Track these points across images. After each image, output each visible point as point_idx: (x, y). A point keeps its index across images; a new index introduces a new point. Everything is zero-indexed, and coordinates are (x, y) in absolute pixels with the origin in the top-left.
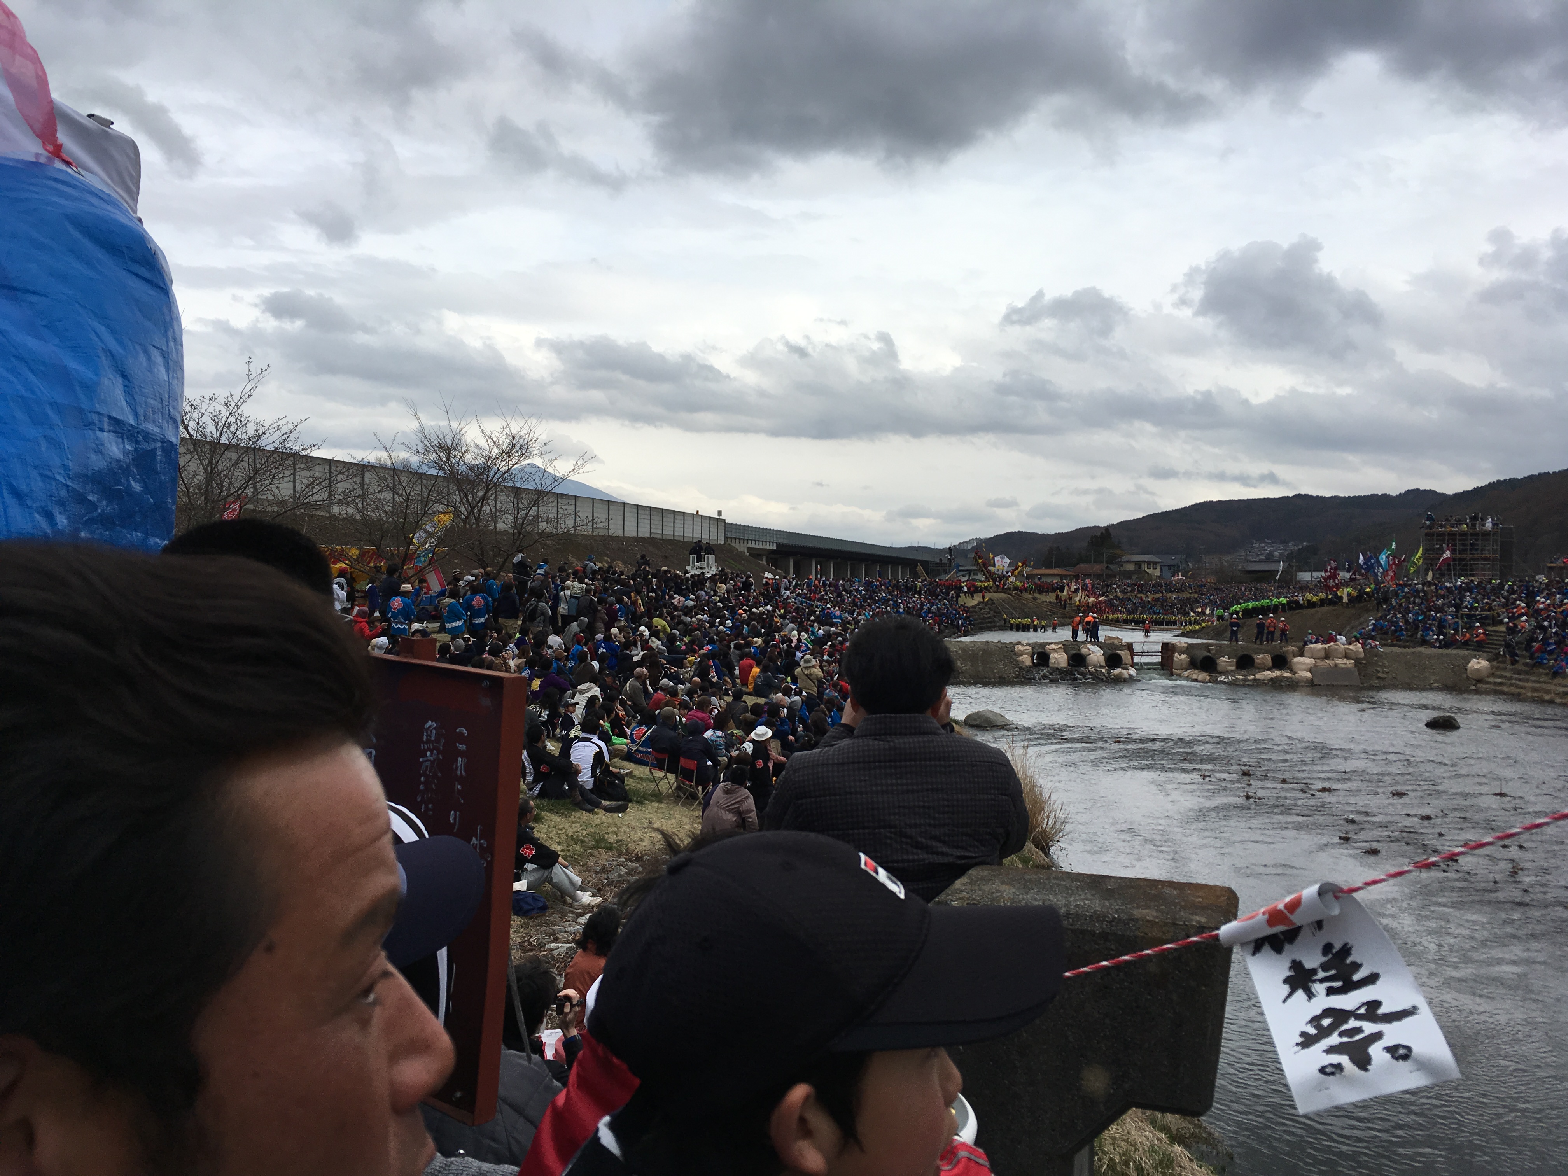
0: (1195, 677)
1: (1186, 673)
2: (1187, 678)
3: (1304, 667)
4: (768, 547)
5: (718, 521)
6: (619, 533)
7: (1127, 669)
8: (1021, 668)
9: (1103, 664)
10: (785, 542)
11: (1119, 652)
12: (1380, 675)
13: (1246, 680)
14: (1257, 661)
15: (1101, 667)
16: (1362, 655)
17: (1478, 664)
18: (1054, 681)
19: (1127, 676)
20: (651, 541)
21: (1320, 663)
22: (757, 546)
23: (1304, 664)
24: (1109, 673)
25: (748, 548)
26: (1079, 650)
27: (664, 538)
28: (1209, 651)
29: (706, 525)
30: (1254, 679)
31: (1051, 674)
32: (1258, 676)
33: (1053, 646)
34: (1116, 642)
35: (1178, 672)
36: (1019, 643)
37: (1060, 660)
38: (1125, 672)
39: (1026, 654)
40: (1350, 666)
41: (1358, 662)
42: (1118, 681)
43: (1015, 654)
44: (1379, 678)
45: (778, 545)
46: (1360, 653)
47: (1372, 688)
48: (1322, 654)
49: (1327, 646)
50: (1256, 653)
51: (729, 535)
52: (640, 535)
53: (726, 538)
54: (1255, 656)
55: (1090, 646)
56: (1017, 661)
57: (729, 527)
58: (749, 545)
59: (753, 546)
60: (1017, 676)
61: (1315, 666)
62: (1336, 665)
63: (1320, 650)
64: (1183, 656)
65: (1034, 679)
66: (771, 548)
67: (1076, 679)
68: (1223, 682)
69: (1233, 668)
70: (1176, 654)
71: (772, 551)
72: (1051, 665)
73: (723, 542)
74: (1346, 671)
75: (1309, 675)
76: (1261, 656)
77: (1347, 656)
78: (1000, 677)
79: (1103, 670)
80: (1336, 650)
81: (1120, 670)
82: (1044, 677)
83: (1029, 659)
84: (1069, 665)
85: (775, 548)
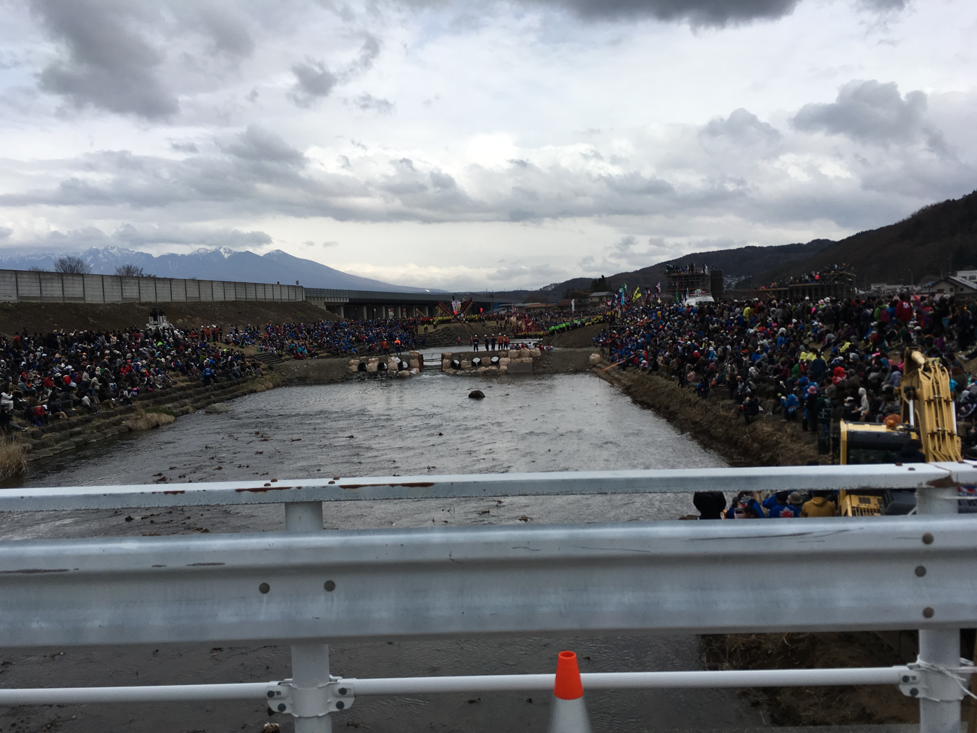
0: (450, 372)
1: (447, 371)
2: (447, 374)
3: (504, 363)
4: (342, 301)
5: (296, 288)
6: (210, 299)
8: (348, 373)
9: (397, 368)
10: (356, 297)
12: (545, 365)
13: (470, 373)
15: (395, 370)
16: (540, 354)
17: (595, 356)
18: (363, 380)
20: (235, 304)
21: (513, 360)
22: (333, 301)
23: (504, 361)
24: (397, 374)
25: (325, 303)
26: (387, 360)
27: (248, 300)
29: (285, 291)
30: (475, 373)
37: (373, 367)
39: (355, 365)
40: (529, 361)
41: (535, 359)
42: (402, 378)
43: (348, 365)
44: (543, 367)
45: (349, 300)
46: (538, 353)
47: (539, 374)
48: (516, 355)
49: (519, 351)
51: (308, 295)
52: (227, 300)
53: (306, 297)
56: (348, 369)
57: (308, 290)
58: (326, 300)
59: (329, 300)
61: (511, 362)
62: (522, 361)
63: (515, 353)
66: (345, 301)
69: (470, 366)
70: (444, 360)
71: (347, 303)
72: (366, 370)
73: (301, 300)
74: (527, 364)
75: (505, 368)
76: (485, 358)
77: (531, 356)
78: (331, 379)
80: (524, 352)
82: (358, 378)
83: (357, 367)
84: (376, 369)
85: (348, 301)
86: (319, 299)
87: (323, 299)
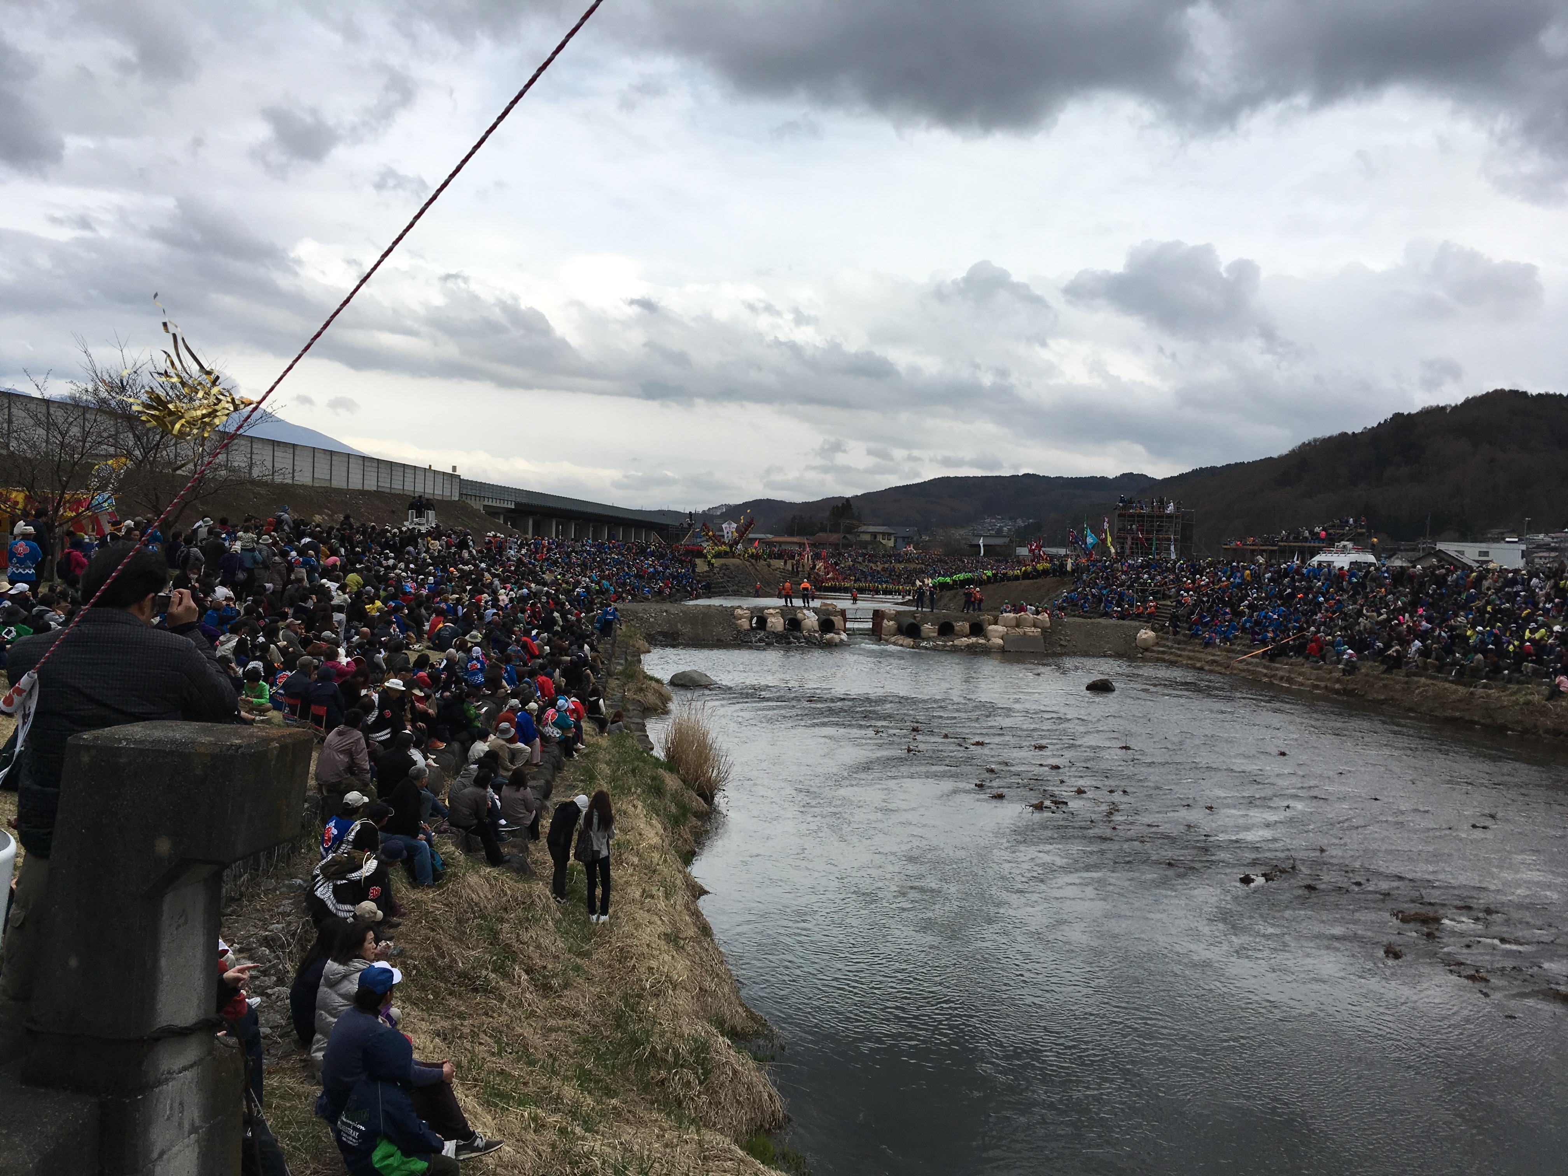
0: (900, 642)
1: (893, 639)
2: (895, 644)
3: (997, 634)
4: (505, 506)
5: (452, 477)
6: (343, 485)
7: (839, 634)
8: (739, 631)
9: (817, 628)
10: (524, 501)
11: (832, 618)
12: (1062, 642)
13: (945, 646)
14: (956, 628)
15: (815, 631)
16: (1048, 625)
17: (1146, 634)
18: (770, 645)
19: (838, 641)
20: (378, 494)
21: (1011, 631)
22: (494, 504)
23: (996, 631)
24: (822, 637)
25: (485, 506)
26: (796, 615)
27: (393, 491)
28: (915, 618)
29: (439, 480)
30: (952, 645)
31: (767, 637)
32: (956, 642)
33: (771, 611)
34: (830, 608)
35: (886, 637)
36: (739, 607)
37: (777, 624)
38: (836, 636)
40: (1037, 634)
41: (1044, 630)
42: (829, 646)
43: (734, 618)
44: (1061, 645)
45: (516, 504)
46: (1047, 622)
47: (1055, 655)
48: (1014, 623)
49: (1018, 615)
50: (956, 621)
51: (464, 491)
53: (461, 494)
54: (955, 624)
55: (805, 612)
56: (736, 625)
57: (464, 483)
58: (486, 503)
59: (490, 503)
60: (735, 639)
61: (1007, 633)
62: (1025, 633)
63: (1011, 619)
64: (891, 623)
65: (751, 642)
66: (509, 506)
67: (790, 643)
68: (926, 648)
69: (936, 634)
70: (885, 621)
71: (510, 510)
72: (768, 629)
73: (457, 499)
74: (1033, 639)
75: (1001, 642)
76: (961, 623)
77: (1035, 626)
78: (718, 640)
79: (816, 635)
80: (1026, 619)
81: (832, 635)
82: (761, 640)
83: (748, 623)
84: (785, 629)
85: (513, 507)
86: (478, 499)
87: (482, 499)
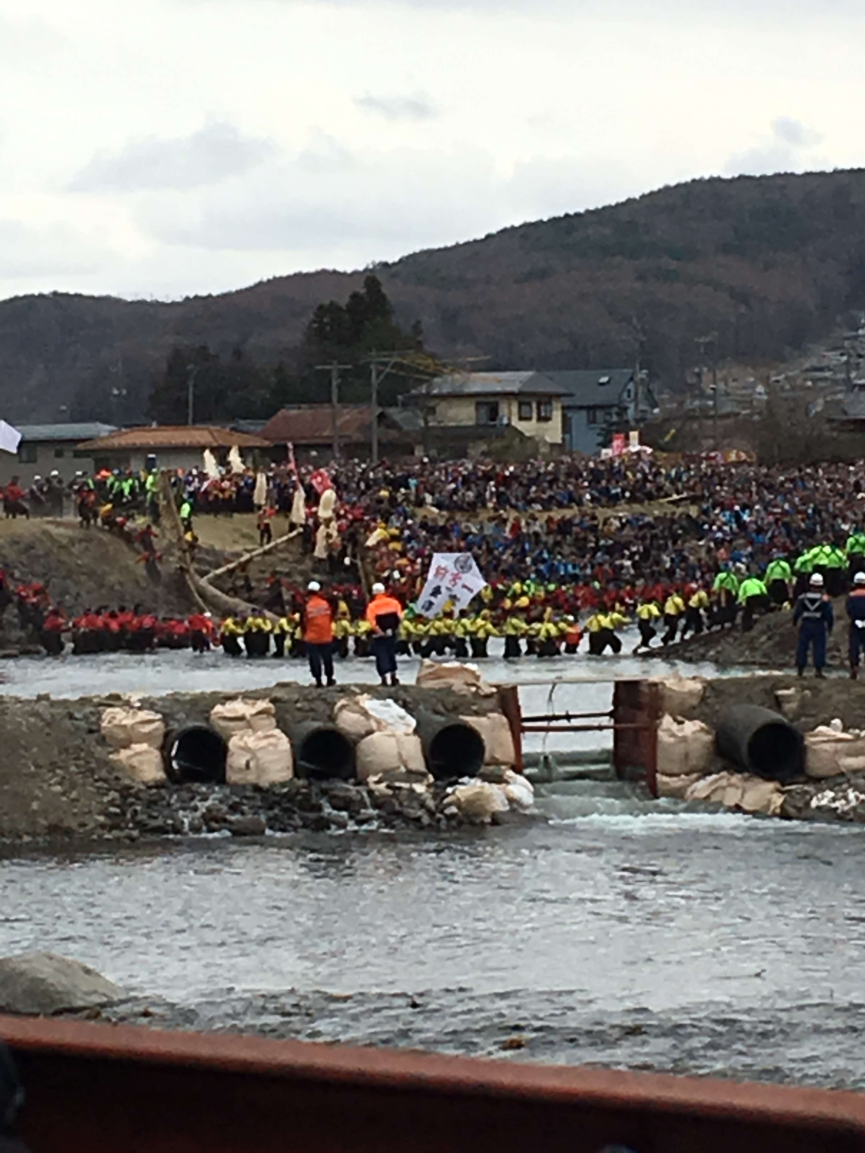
0: (731, 798)
1: (702, 787)
2: (709, 805)
9: (418, 764)
15: (413, 775)
19: (500, 805)
24: (439, 795)
28: (778, 703)
31: (234, 808)
35: (674, 782)
37: (265, 757)
38: (492, 790)
39: (142, 738)
43: (102, 741)
55: (367, 702)
56: (111, 766)
60: (115, 824)
64: (691, 727)
68: (832, 816)
70: (667, 721)
72: (232, 777)
79: (420, 788)
81: (476, 784)
82: (212, 821)
83: (155, 756)
84: (297, 772)
